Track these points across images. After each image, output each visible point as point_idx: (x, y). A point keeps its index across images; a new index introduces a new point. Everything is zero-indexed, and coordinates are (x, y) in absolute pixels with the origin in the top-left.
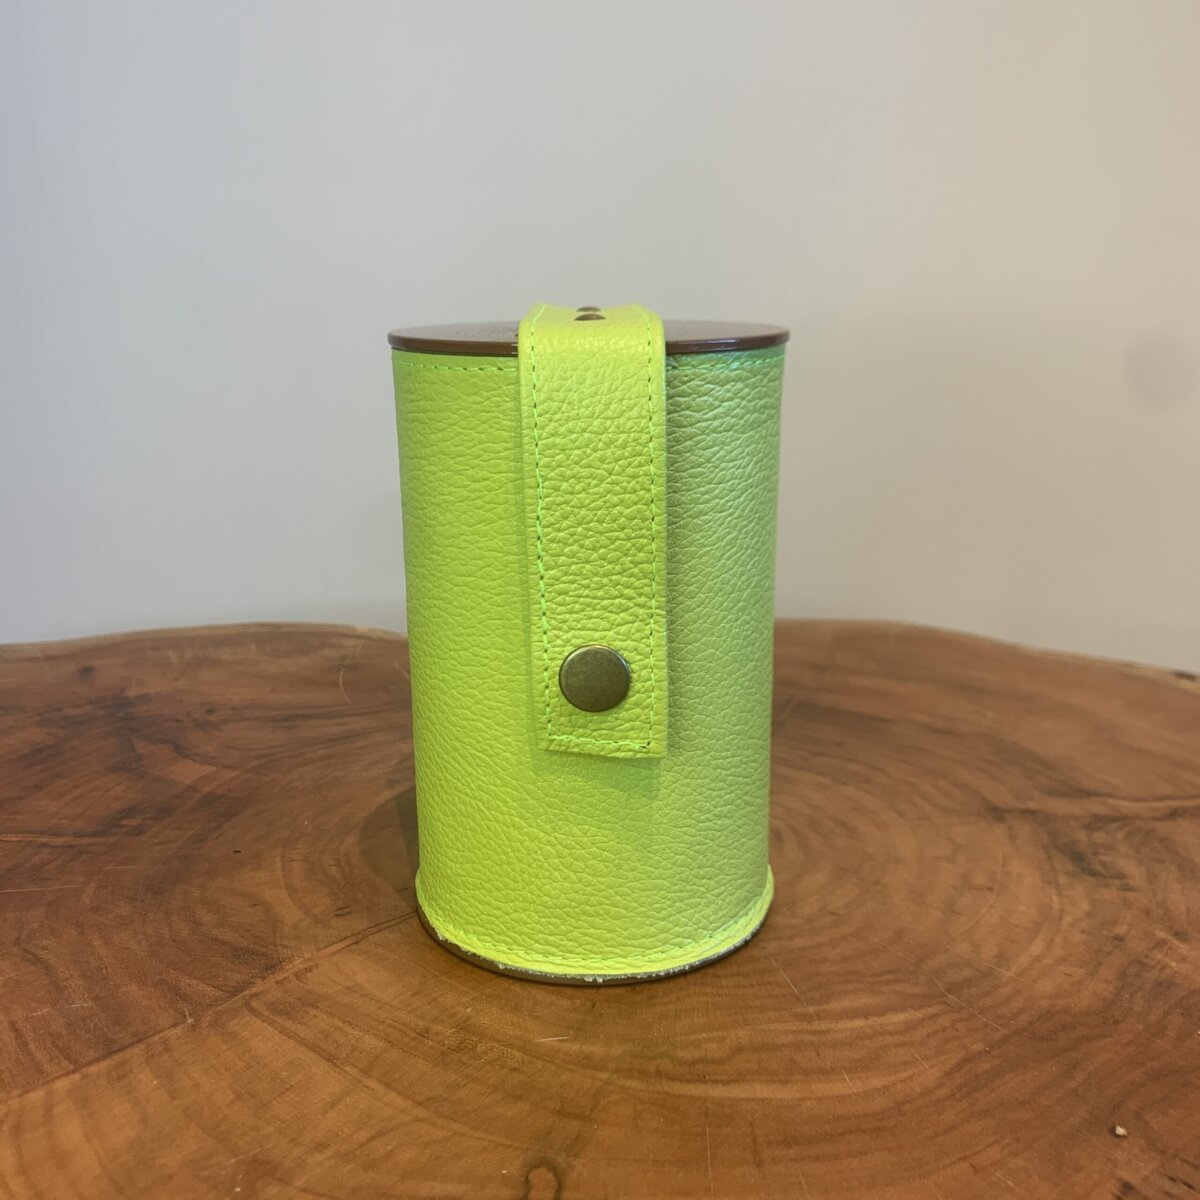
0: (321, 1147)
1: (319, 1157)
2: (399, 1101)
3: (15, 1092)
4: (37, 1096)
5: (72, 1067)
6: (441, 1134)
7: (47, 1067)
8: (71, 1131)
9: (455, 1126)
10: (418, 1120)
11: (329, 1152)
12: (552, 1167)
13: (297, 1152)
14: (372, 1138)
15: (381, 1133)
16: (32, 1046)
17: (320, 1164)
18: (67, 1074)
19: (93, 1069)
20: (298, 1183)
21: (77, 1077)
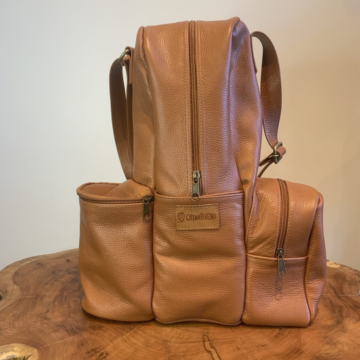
0: (172, 338)
1: (173, 339)
2: (180, 330)
3: (121, 336)
4: (124, 336)
5: (127, 332)
6: (189, 334)
7: (123, 333)
8: (134, 340)
9: (190, 332)
10: (185, 332)
11: (174, 338)
12: (206, 336)
13: (169, 339)
14: (179, 336)
15: (180, 335)
16: (118, 330)
17: (174, 340)
18: (127, 333)
19: (131, 332)
20: (172, 342)
21: (129, 333)
